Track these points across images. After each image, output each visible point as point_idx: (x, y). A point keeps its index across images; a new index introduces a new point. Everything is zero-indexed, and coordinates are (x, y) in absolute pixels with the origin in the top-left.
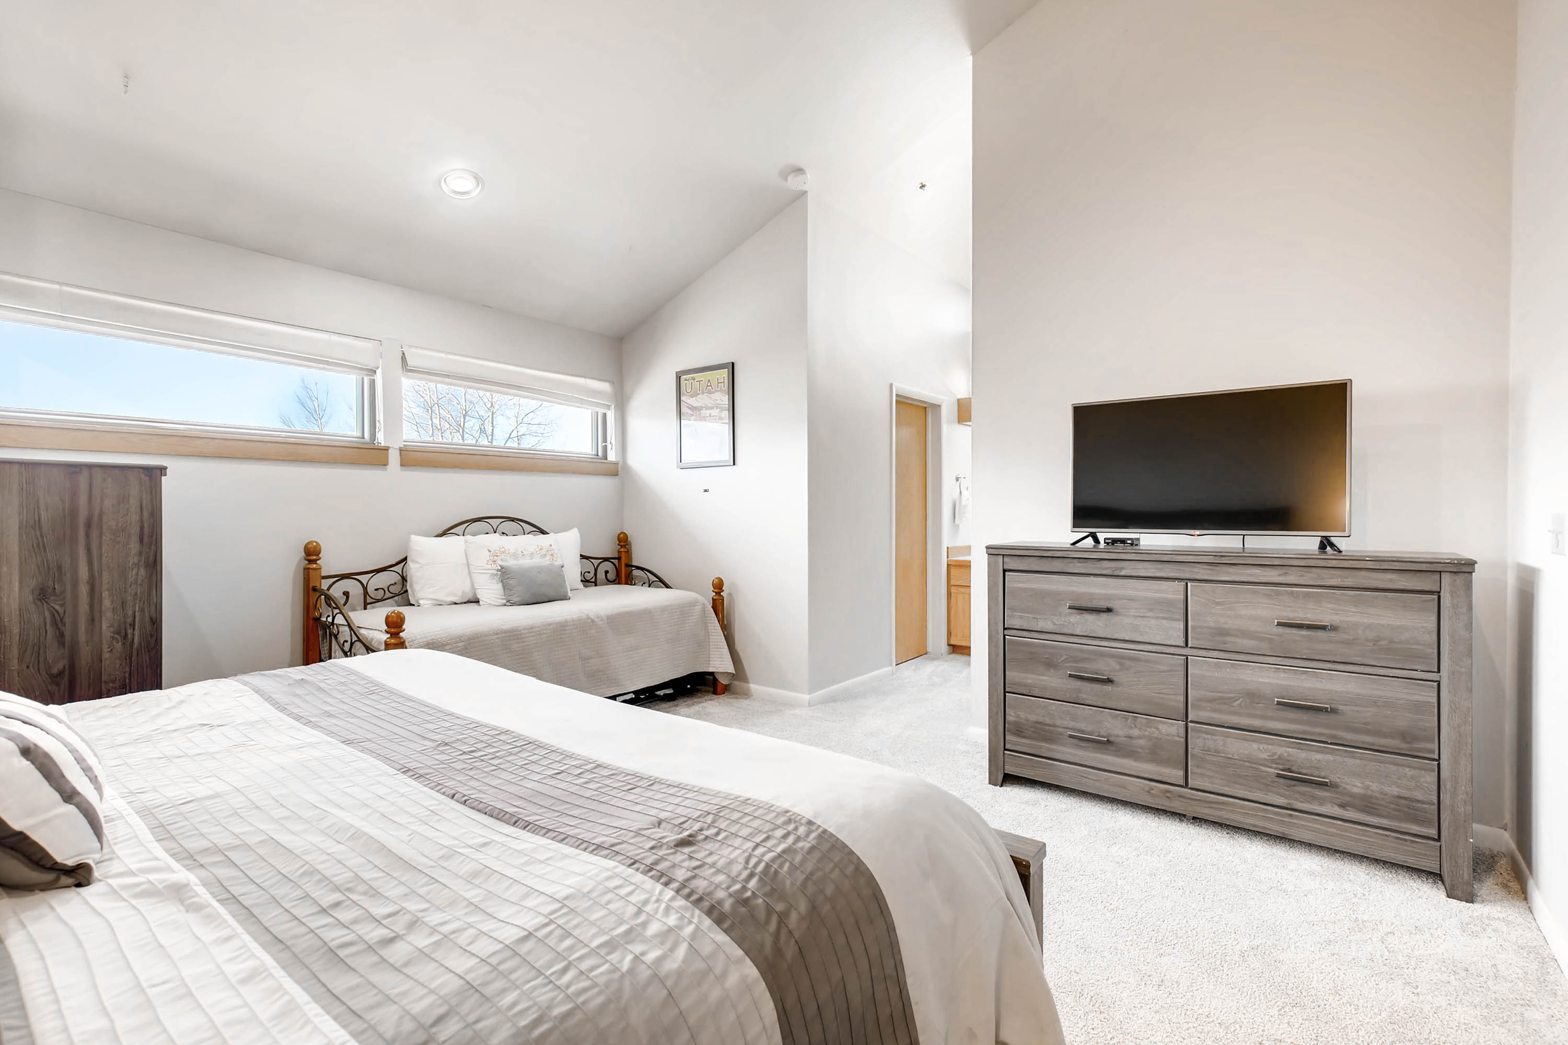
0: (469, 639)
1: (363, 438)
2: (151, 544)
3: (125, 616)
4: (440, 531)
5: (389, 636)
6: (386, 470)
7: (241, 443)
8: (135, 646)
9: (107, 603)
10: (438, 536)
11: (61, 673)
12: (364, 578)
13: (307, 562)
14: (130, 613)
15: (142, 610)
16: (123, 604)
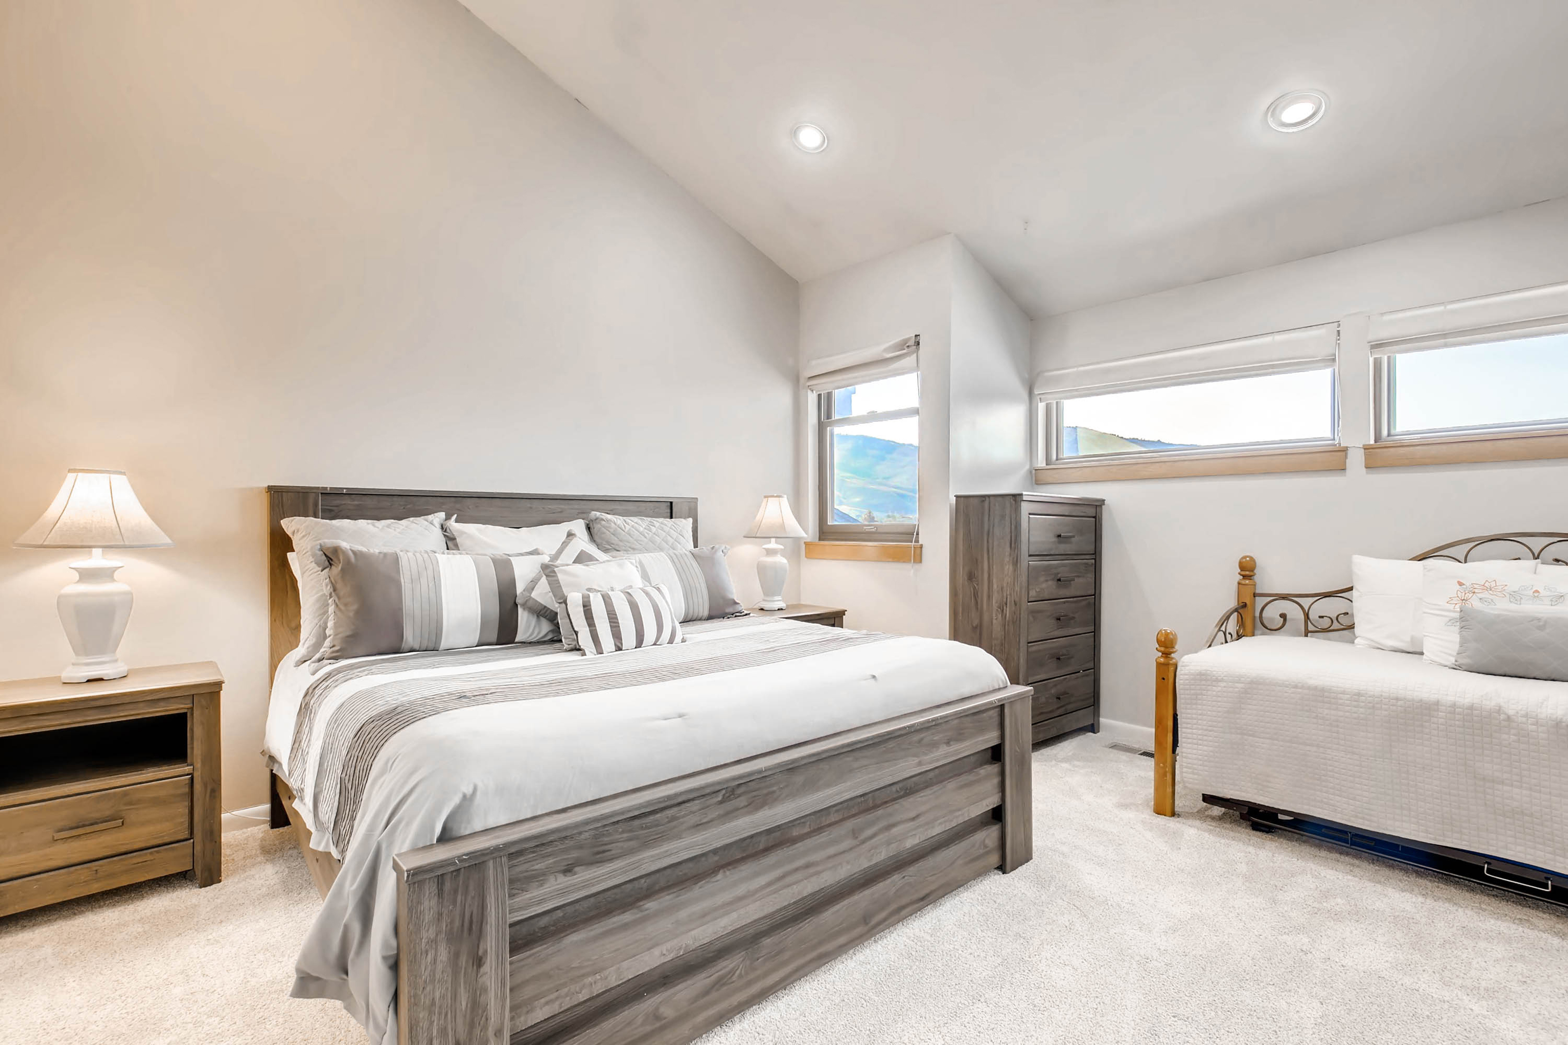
0: (1252, 682)
1: (1334, 439)
2: (1015, 548)
3: (1003, 596)
4: (1419, 552)
5: (1160, 654)
6: (1345, 476)
7: (1186, 463)
8: (1007, 619)
9: (995, 586)
10: (1410, 560)
11: (976, 627)
12: (1306, 602)
13: (1242, 577)
14: (1005, 595)
15: (1011, 595)
16: (1002, 588)
